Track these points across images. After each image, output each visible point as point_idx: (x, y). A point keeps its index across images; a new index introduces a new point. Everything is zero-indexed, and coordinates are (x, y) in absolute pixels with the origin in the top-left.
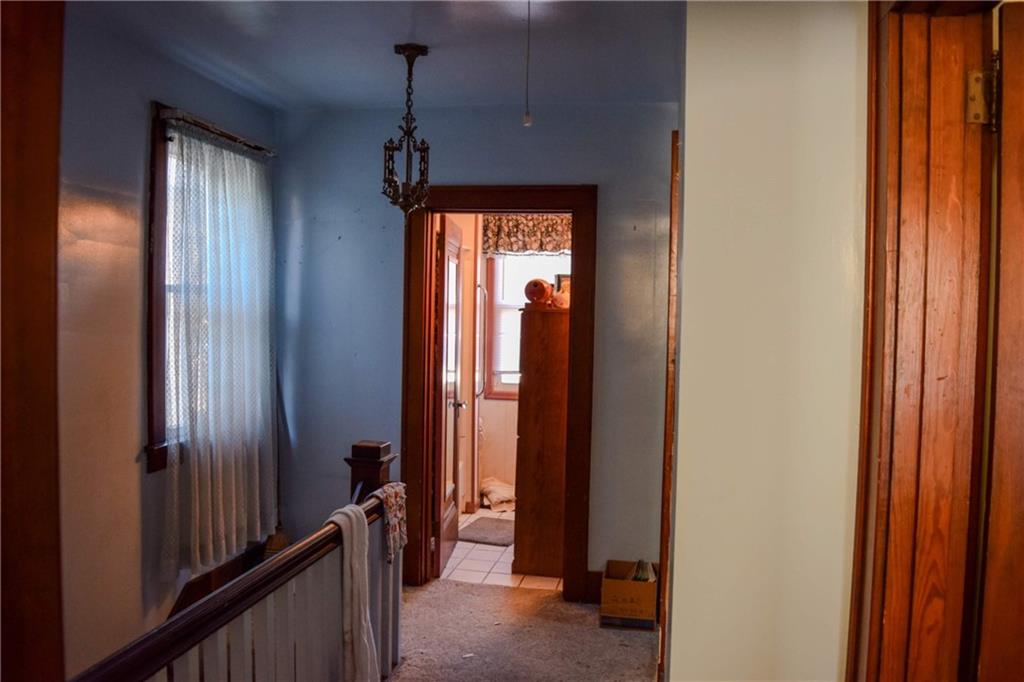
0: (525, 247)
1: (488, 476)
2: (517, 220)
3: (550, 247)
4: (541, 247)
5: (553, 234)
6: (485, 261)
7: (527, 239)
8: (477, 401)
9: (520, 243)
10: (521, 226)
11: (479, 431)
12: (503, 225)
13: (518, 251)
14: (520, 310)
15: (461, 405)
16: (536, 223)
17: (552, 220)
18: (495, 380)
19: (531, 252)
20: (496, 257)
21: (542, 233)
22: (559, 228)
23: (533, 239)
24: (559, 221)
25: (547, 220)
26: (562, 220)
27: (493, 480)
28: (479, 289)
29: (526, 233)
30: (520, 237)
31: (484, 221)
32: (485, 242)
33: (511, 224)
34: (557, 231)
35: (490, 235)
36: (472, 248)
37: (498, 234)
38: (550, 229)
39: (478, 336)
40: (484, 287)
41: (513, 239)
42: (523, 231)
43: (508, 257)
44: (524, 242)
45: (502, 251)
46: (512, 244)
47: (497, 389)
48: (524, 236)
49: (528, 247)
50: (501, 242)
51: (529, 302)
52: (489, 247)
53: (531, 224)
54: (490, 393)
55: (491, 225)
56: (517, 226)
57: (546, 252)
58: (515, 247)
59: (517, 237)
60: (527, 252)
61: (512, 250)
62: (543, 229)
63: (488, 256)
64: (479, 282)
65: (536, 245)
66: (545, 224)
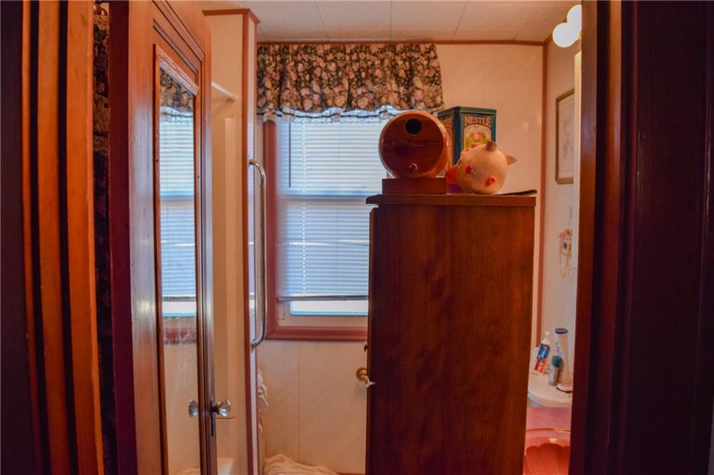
0: (323, 104)
1: (274, 454)
2: (310, 62)
3: (364, 102)
4: (350, 104)
5: (368, 83)
6: (260, 128)
7: (327, 91)
8: (252, 355)
9: (316, 97)
10: (317, 72)
11: (258, 394)
12: (289, 68)
13: (312, 110)
14: (370, 200)
15: (216, 409)
16: (341, 65)
17: (366, 60)
18: (281, 310)
19: (333, 110)
20: (277, 120)
21: (350, 81)
22: (378, 73)
23: (336, 90)
24: (377, 63)
25: (358, 60)
26: (382, 61)
27: (282, 460)
28: (251, 168)
29: (325, 83)
30: (316, 88)
31: (258, 63)
32: (259, 97)
33: (300, 67)
34: (373, 77)
35: (268, 84)
36: (238, 97)
37: (280, 84)
38: (363, 74)
39: (251, 243)
40: (259, 164)
41: (304, 92)
42: (321, 78)
43: (297, 120)
44: (322, 95)
45: (287, 109)
46: (302, 99)
47: (283, 323)
48: (321, 86)
49: (330, 102)
50: (285, 95)
51: (392, 177)
52: (266, 104)
53: (332, 67)
54: (273, 331)
55: (270, 69)
56: (310, 71)
57: (356, 112)
58: (308, 104)
59: (310, 88)
60: (327, 112)
61: (303, 110)
62: (352, 76)
63: (265, 119)
64: (250, 156)
65: (342, 100)
66: (355, 67)
